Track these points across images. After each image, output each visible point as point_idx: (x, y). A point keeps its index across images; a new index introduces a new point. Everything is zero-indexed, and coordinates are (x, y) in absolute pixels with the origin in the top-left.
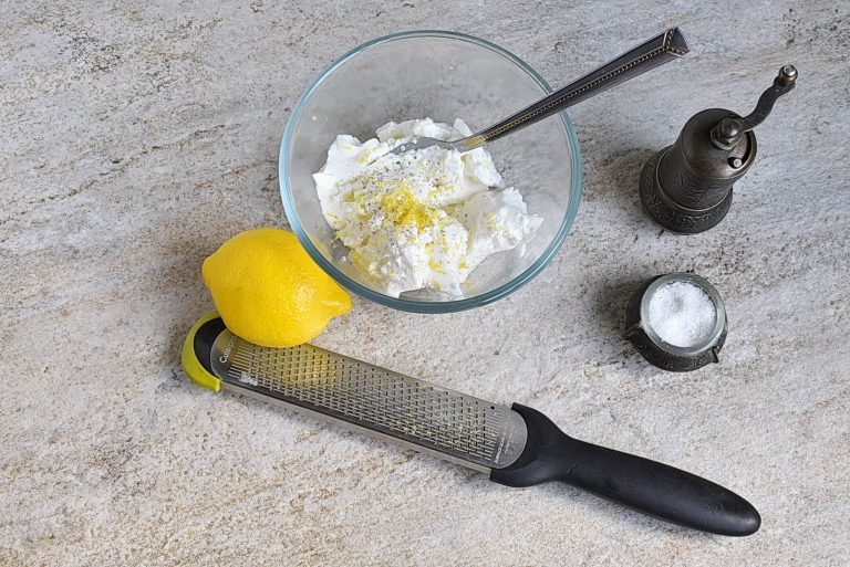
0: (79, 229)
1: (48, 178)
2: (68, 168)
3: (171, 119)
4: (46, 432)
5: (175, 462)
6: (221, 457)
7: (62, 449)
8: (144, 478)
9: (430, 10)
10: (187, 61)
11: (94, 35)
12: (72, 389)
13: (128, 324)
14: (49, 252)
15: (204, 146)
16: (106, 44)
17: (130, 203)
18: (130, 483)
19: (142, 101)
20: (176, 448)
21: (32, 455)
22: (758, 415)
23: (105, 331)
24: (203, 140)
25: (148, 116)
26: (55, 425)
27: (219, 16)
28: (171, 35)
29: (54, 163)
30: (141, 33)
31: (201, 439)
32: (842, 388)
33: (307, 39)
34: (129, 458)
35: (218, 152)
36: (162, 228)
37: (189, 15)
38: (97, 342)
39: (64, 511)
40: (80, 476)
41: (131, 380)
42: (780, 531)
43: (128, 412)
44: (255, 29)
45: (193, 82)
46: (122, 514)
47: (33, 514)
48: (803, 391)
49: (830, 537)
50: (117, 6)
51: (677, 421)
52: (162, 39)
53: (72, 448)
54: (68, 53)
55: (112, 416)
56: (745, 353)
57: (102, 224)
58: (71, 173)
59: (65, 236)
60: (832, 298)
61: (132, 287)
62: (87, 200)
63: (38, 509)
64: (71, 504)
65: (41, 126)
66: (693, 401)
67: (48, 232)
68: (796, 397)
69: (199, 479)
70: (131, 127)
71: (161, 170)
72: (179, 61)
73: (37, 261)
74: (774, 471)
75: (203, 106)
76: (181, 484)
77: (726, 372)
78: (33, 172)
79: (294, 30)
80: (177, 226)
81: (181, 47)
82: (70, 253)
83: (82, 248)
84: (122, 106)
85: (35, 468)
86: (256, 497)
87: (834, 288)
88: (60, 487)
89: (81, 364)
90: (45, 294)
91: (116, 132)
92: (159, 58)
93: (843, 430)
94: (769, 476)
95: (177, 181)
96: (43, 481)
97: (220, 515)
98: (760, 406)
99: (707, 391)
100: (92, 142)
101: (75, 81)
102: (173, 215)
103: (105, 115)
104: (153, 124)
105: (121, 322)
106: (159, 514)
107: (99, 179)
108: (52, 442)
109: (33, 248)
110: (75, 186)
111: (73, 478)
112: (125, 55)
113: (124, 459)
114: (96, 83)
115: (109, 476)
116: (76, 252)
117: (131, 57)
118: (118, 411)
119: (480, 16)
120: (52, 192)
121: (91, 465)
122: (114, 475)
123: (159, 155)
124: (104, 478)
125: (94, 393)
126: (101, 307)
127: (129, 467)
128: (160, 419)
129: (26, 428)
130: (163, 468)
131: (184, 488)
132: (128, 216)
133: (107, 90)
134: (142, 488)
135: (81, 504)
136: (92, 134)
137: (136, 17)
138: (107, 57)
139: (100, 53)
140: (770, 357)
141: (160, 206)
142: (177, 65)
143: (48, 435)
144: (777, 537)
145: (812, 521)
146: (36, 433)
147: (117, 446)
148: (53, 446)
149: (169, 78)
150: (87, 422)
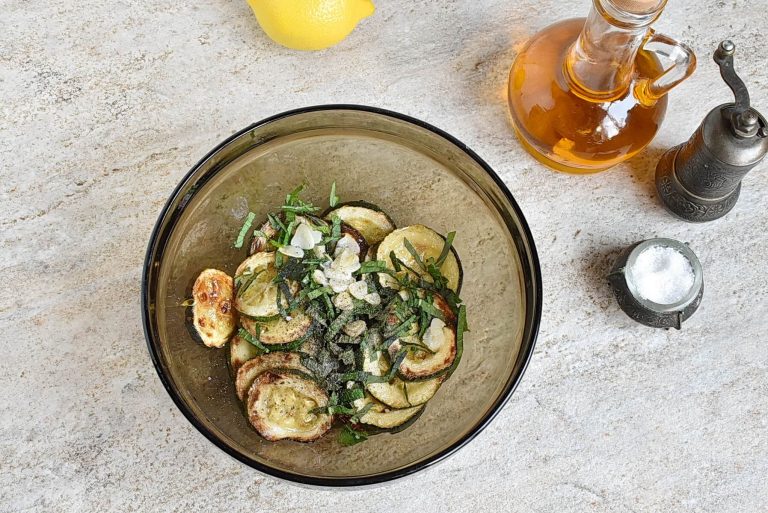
0: (48, 246)
1: (18, 200)
2: (37, 190)
3: (128, 143)
4: (24, 431)
5: (141, 455)
6: (184, 449)
7: (39, 446)
8: (114, 471)
9: (361, 37)
10: (142, 91)
11: (57, 69)
12: (45, 391)
13: (95, 331)
14: (22, 268)
15: (160, 167)
16: (67, 77)
17: (93, 221)
18: (102, 475)
19: (101, 128)
20: (142, 442)
21: (12, 453)
22: (670, 396)
23: (75, 337)
24: (157, 162)
25: (108, 141)
26: (32, 424)
27: (170, 49)
28: (127, 67)
29: (24, 187)
30: (99, 66)
31: (165, 433)
32: (746, 370)
33: (249, 68)
34: (99, 453)
35: (173, 172)
36: (123, 243)
37: (143, 49)
38: (68, 348)
39: (42, 503)
40: (56, 470)
41: (99, 382)
42: (693, 501)
43: (97, 411)
44: (203, 59)
45: (148, 109)
46: (95, 504)
47: (14, 506)
48: (710, 373)
49: (739, 505)
50: (77, 42)
51: (596, 404)
52: (119, 72)
53: (47, 445)
54: (34, 86)
55: (84, 415)
56: (656, 340)
57: (69, 240)
58: (40, 196)
59: (36, 252)
60: (734, 288)
61: (98, 297)
62: (55, 220)
63: (19, 502)
64: (49, 496)
65: (12, 154)
66: (611, 385)
67: (20, 249)
68: (704, 379)
69: (164, 469)
70: (93, 153)
71: (120, 190)
72: (134, 91)
73: (11, 276)
74: (686, 447)
75: (157, 131)
76: (147, 475)
77: (640, 358)
78: (5, 196)
79: (238, 60)
80: (137, 241)
81: (136, 78)
82: (41, 268)
83: (51, 263)
84: (84, 134)
85: (15, 464)
86: (216, 485)
87: (735, 279)
88: (38, 481)
89: (53, 369)
90: (19, 306)
91: (79, 156)
92: (117, 89)
93: (748, 407)
94: (681, 451)
95: (136, 199)
96: (23, 476)
97: (184, 502)
98: (672, 388)
99: (623, 376)
100: (58, 167)
101: (41, 112)
102: (133, 230)
103: (69, 142)
104: (112, 148)
105: (89, 329)
106: (129, 502)
107: (65, 200)
108: (30, 440)
109: (7, 265)
110: (44, 207)
111: (49, 472)
112: (86, 86)
113: (95, 453)
114: (59, 112)
115: (83, 470)
116: (46, 267)
117: (91, 88)
118: (88, 410)
119: (407, 42)
120: (23, 213)
121: (66, 460)
122: (86, 468)
123: (119, 176)
124: (78, 472)
125: (66, 394)
126: (70, 316)
127: (100, 461)
128: (127, 416)
129: (6, 427)
130: (131, 461)
131: (150, 478)
132: (92, 233)
133: (70, 119)
134: (113, 480)
135: (57, 496)
136: (57, 159)
137: (94, 52)
138: (70, 89)
139: (63, 86)
140: (680, 344)
141: (122, 223)
142: (133, 94)
143: (26, 434)
144: (691, 507)
145: (722, 491)
146: (15, 432)
147: (89, 442)
148: (31, 444)
149: (126, 107)
150: (61, 421)
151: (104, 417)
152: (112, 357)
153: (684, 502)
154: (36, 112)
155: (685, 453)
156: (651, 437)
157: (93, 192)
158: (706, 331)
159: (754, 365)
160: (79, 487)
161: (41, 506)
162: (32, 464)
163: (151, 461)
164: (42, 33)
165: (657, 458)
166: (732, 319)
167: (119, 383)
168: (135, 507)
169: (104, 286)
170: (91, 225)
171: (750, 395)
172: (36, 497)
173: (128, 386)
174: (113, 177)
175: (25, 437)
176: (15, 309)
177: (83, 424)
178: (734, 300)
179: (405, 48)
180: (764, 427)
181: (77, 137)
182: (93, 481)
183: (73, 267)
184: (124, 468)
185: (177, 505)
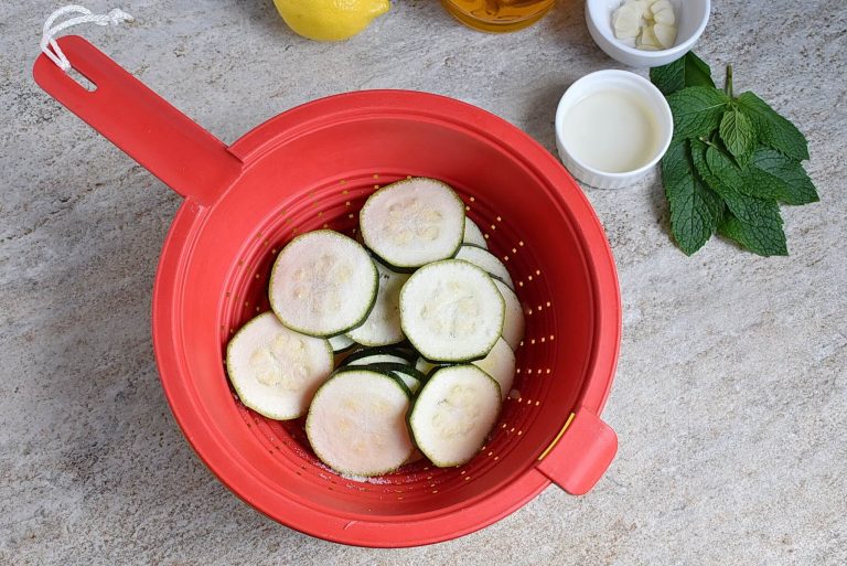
151: (98, 425)
152: (103, 367)
153: (663, 470)
154: (18, 133)
155: (663, 423)
156: (630, 409)
157: (78, 207)
158: (679, 304)
159: (725, 334)
160: (77, 495)
161: (41, 517)
162: (30, 477)
163: (146, 465)
164: (20, 55)
165: (636, 430)
166: (703, 290)
167: (112, 392)
168: (132, 510)
169: (93, 298)
170: (77, 240)
171: (723, 362)
172: (36, 508)
173: (120, 394)
174: (96, 192)
175: (22, 450)
176: (7, 327)
177: (78, 434)
178: (704, 272)
179: (376, 48)
180: (737, 393)
181: (59, 154)
182: (90, 489)
183: (61, 283)
184: (121, 474)
185: (173, 507)
